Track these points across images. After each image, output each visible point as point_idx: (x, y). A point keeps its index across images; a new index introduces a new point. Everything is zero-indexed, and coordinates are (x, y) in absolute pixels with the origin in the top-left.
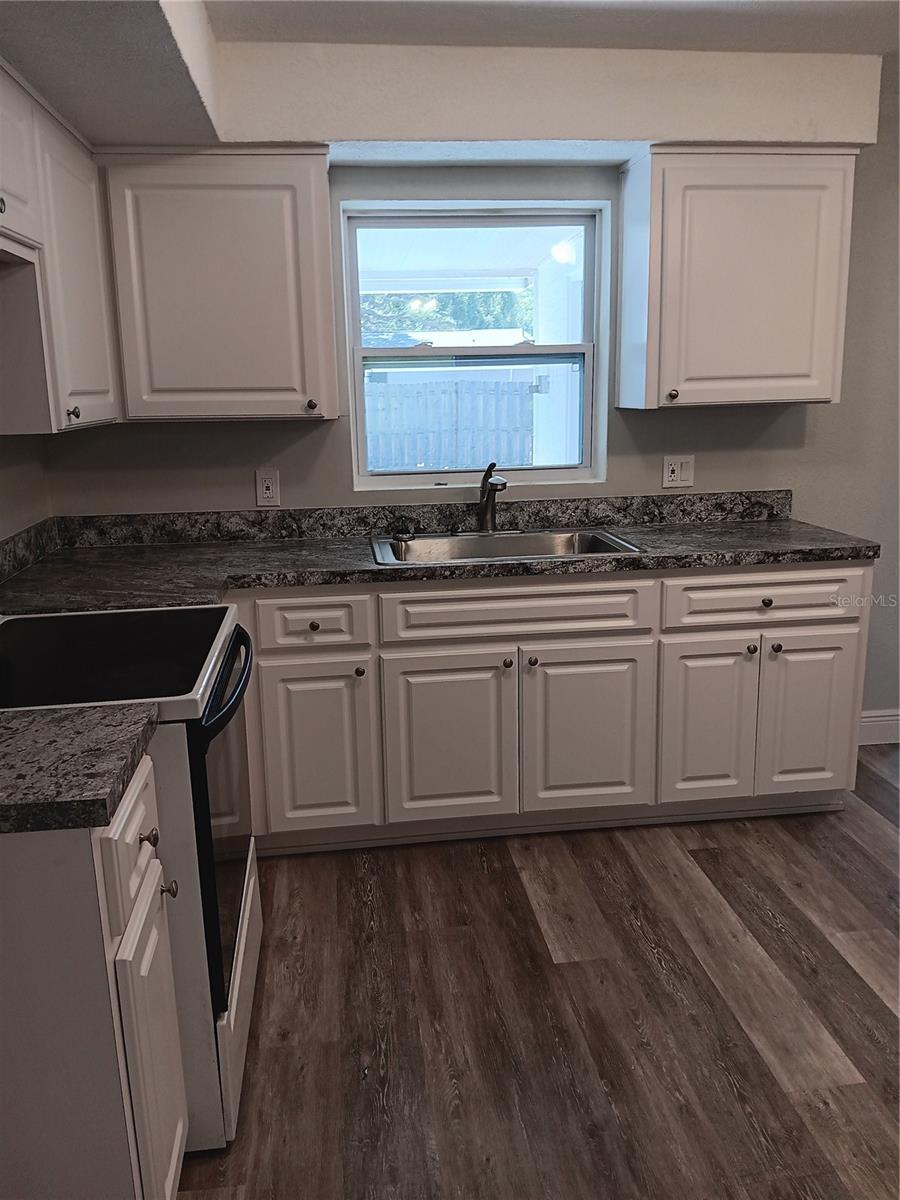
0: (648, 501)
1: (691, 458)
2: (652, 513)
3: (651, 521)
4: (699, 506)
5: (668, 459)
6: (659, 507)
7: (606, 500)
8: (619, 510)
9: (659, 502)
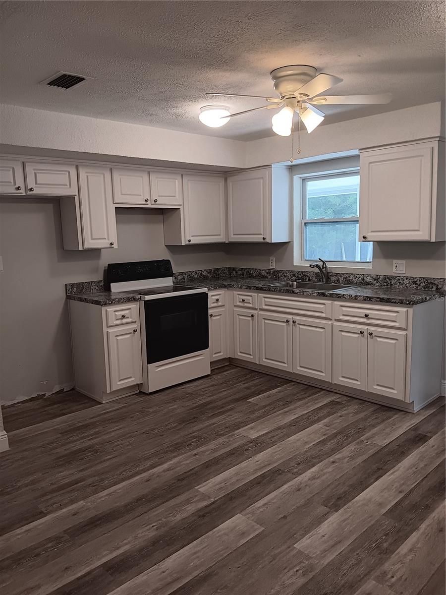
0: (386, 277)
1: (404, 262)
2: (387, 282)
3: (387, 285)
4: (406, 282)
5: (395, 261)
6: (390, 280)
7: (370, 275)
8: (375, 280)
9: (390, 278)
